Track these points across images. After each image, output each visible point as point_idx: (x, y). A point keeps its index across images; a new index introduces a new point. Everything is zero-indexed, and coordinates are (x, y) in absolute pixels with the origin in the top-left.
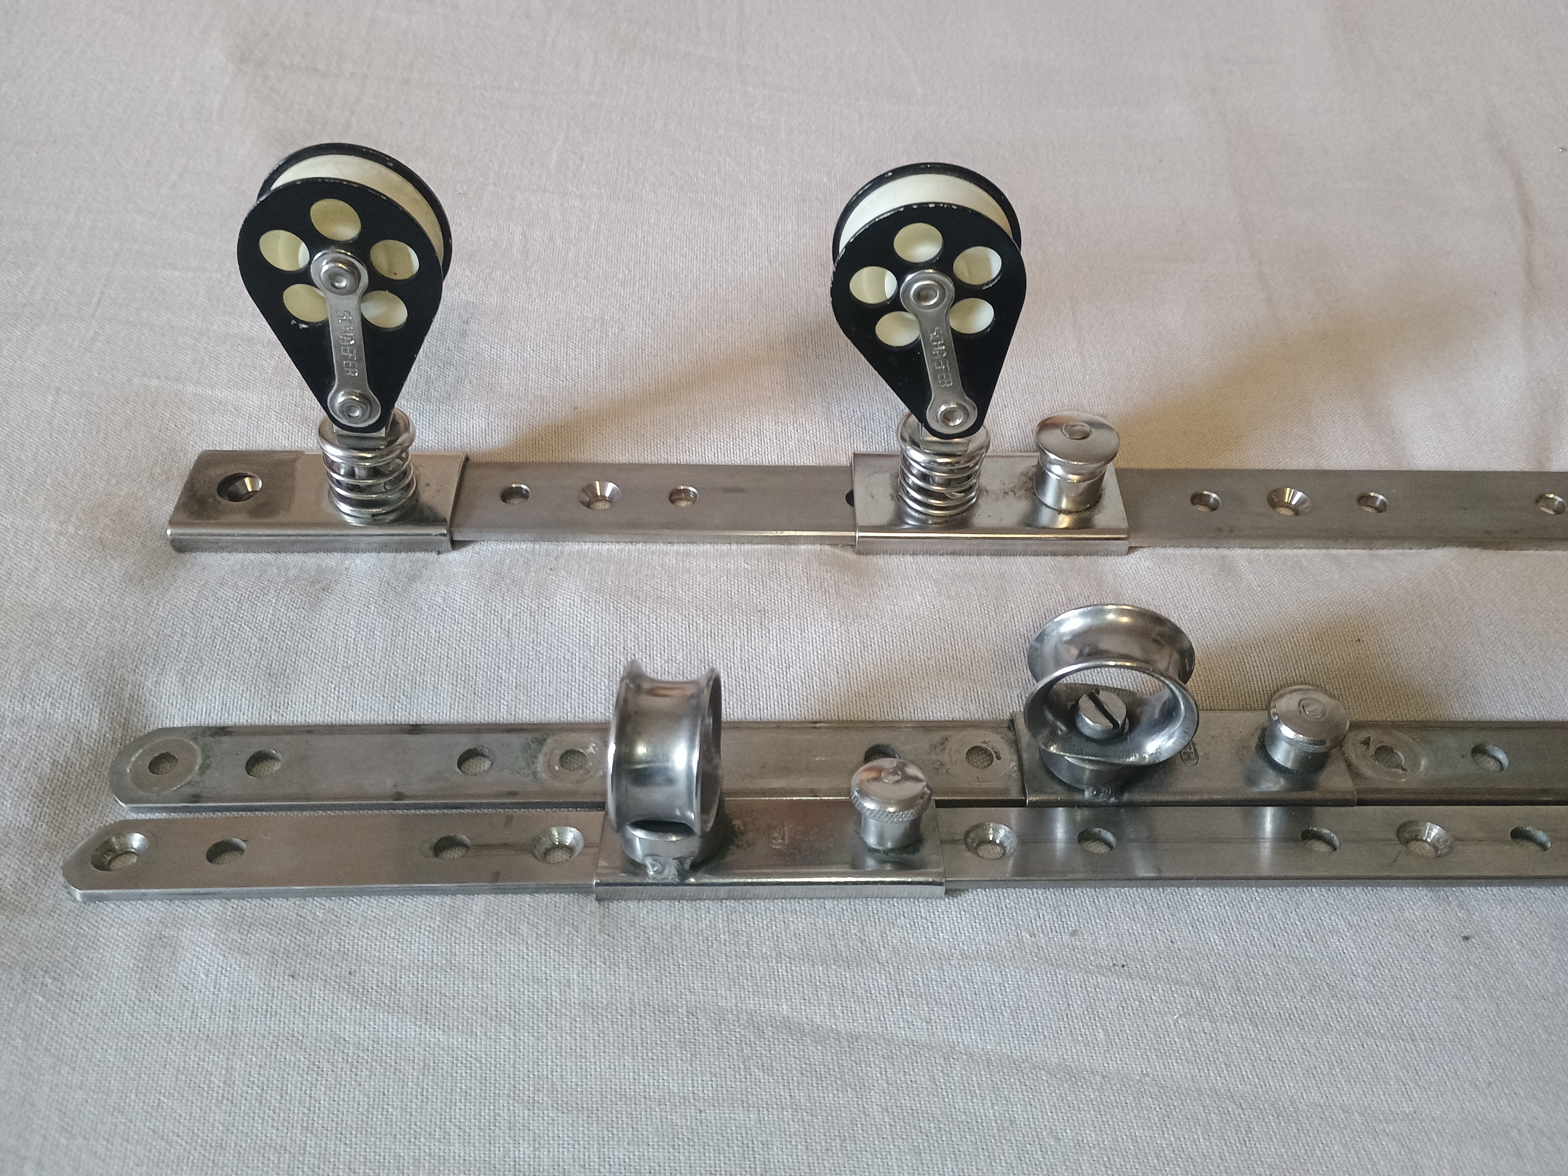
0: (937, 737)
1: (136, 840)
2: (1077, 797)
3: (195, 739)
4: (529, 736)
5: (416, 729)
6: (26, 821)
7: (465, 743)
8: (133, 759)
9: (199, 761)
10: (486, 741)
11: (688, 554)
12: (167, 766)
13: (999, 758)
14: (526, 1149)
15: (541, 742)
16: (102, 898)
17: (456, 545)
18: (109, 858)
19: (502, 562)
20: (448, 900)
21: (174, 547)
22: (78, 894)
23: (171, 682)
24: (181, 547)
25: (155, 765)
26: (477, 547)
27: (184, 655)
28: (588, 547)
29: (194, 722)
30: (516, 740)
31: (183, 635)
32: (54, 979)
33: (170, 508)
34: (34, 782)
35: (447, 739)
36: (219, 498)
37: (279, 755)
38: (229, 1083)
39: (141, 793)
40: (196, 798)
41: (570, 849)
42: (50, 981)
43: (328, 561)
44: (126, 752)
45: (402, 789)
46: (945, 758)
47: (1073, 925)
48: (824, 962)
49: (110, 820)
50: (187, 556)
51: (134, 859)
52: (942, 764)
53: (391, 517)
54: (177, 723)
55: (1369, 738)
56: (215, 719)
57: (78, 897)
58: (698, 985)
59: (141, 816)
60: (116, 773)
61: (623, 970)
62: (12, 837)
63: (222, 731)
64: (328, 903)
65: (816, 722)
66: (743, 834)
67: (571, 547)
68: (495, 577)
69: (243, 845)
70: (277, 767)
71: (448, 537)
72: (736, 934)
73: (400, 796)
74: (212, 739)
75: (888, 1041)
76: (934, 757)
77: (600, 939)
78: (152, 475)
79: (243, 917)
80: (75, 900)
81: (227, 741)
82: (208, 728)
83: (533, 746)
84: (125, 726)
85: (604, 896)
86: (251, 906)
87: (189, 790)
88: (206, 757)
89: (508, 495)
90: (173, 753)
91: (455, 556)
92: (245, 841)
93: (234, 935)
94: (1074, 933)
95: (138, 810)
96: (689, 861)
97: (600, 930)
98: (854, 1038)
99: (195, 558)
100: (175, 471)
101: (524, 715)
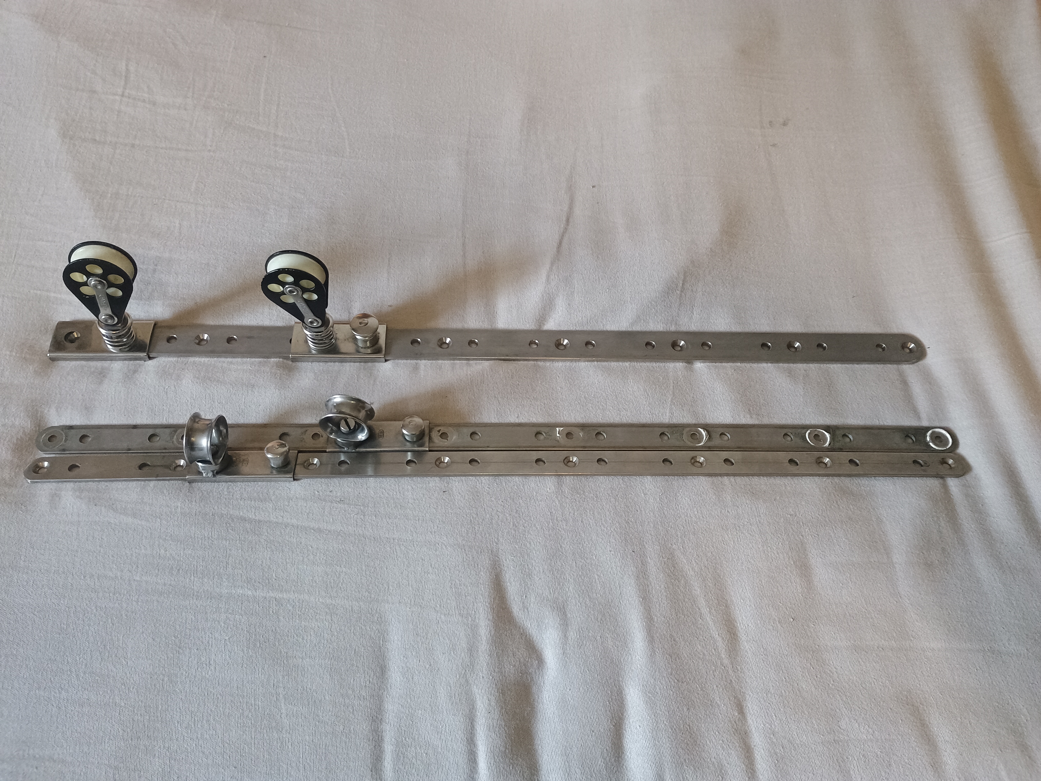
0: (304, 429)
1: (46, 464)
2: (343, 450)
3: (62, 430)
4: (172, 429)
5: (135, 427)
6: (10, 458)
7: (151, 432)
8: (43, 437)
9: (64, 438)
10: (158, 431)
11: (231, 363)
12: (54, 439)
13: (322, 437)
14: (163, 551)
15: (175, 431)
16: (37, 482)
17: (150, 358)
18: (38, 469)
19: (166, 366)
20: (143, 483)
21: (51, 360)
22: (29, 481)
23: (53, 411)
24: (53, 359)
25: (50, 439)
26: (158, 359)
27: (57, 401)
28: (197, 359)
29: (61, 424)
30: (168, 431)
31: (56, 394)
32: (24, 506)
33: (48, 344)
34: (11, 445)
35: (144, 430)
36: (65, 342)
37: (90, 436)
38: (78, 535)
39: (46, 449)
40: (64, 450)
41: (182, 466)
42: (23, 507)
43: (105, 364)
44: (41, 434)
45: (130, 447)
46: (305, 437)
47: (331, 489)
48: (255, 500)
49: (38, 457)
50: (56, 363)
51: (46, 470)
52: (304, 439)
53: (127, 349)
54: (56, 425)
55: (440, 430)
56: (68, 423)
57: (29, 482)
58: (216, 507)
59: (47, 456)
60: (37, 441)
61: (194, 503)
62: (7, 463)
63: (71, 427)
64: (106, 484)
65: (265, 425)
66: (235, 462)
67: (191, 359)
68: (163, 372)
69: (79, 465)
70: (90, 439)
71: (147, 356)
72: (229, 492)
73: (129, 450)
74: (68, 430)
75: (270, 522)
76: (302, 436)
77: (188, 494)
78: (41, 330)
79: (80, 488)
80: (28, 483)
81: (73, 431)
82: (67, 426)
83: (173, 433)
84: (39, 426)
85: (191, 481)
86: (83, 484)
87: (62, 448)
88: (66, 436)
89: (169, 339)
90: (55, 435)
91: (150, 362)
92: (80, 464)
93: (77, 493)
94: (331, 492)
95: (46, 454)
96: (215, 472)
97: (188, 492)
98: (260, 521)
99: (58, 363)
100: (49, 328)
101: (172, 421)
